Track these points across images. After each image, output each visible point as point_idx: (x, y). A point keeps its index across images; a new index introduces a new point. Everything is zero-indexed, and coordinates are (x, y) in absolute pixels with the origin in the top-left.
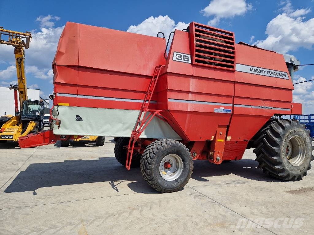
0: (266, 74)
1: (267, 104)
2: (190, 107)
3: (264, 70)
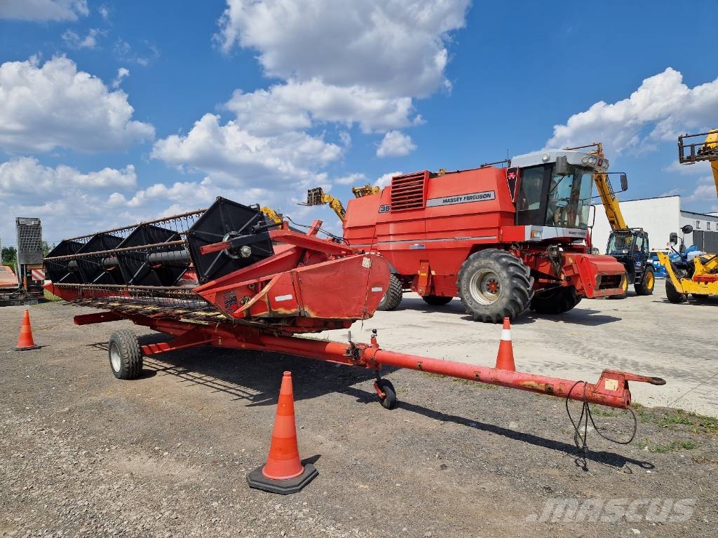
0: (463, 201)
1: (462, 234)
2: (392, 246)
3: (461, 196)
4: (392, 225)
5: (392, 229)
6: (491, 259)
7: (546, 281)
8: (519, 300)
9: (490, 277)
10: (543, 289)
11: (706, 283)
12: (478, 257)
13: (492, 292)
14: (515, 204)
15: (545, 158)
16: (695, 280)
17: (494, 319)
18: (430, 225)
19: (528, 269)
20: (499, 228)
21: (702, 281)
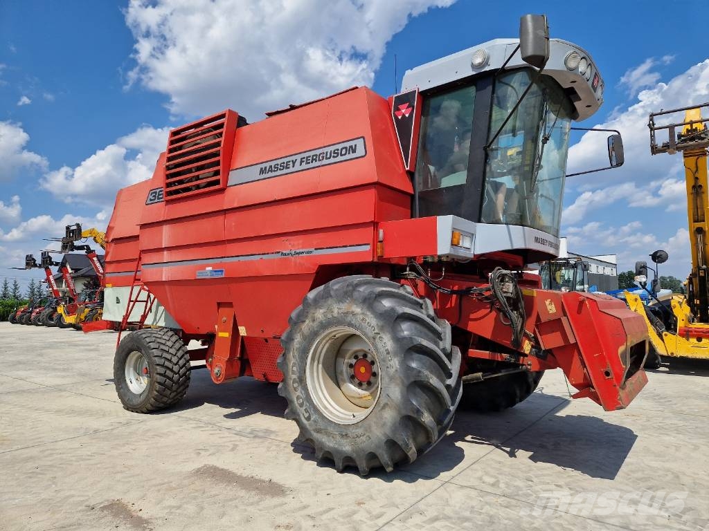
0: (298, 167)
1: (296, 243)
2: (166, 273)
3: (293, 158)
4: (166, 229)
5: (166, 236)
6: (354, 301)
7: (485, 354)
8: (427, 418)
9: (355, 347)
10: (480, 374)
11: (699, 340)
12: (326, 296)
13: (360, 385)
14: (411, 174)
15: (478, 61)
16: (682, 335)
17: (363, 465)
18: (231, 226)
19: (446, 328)
20: (375, 225)
21: (693, 336)
